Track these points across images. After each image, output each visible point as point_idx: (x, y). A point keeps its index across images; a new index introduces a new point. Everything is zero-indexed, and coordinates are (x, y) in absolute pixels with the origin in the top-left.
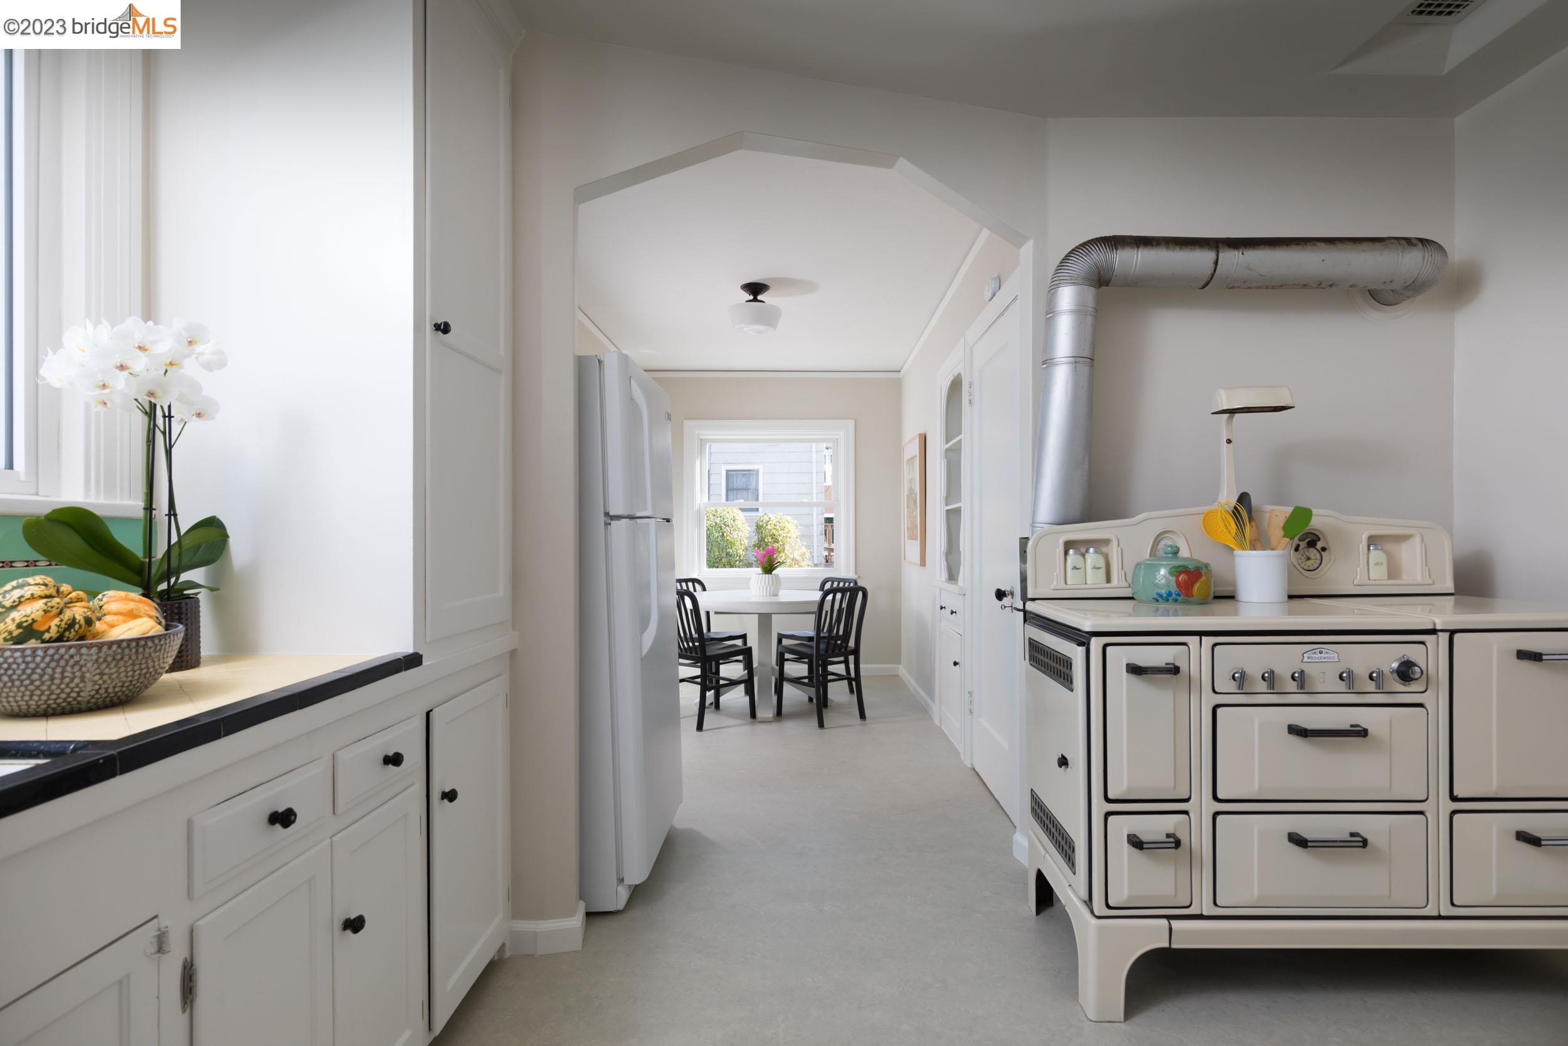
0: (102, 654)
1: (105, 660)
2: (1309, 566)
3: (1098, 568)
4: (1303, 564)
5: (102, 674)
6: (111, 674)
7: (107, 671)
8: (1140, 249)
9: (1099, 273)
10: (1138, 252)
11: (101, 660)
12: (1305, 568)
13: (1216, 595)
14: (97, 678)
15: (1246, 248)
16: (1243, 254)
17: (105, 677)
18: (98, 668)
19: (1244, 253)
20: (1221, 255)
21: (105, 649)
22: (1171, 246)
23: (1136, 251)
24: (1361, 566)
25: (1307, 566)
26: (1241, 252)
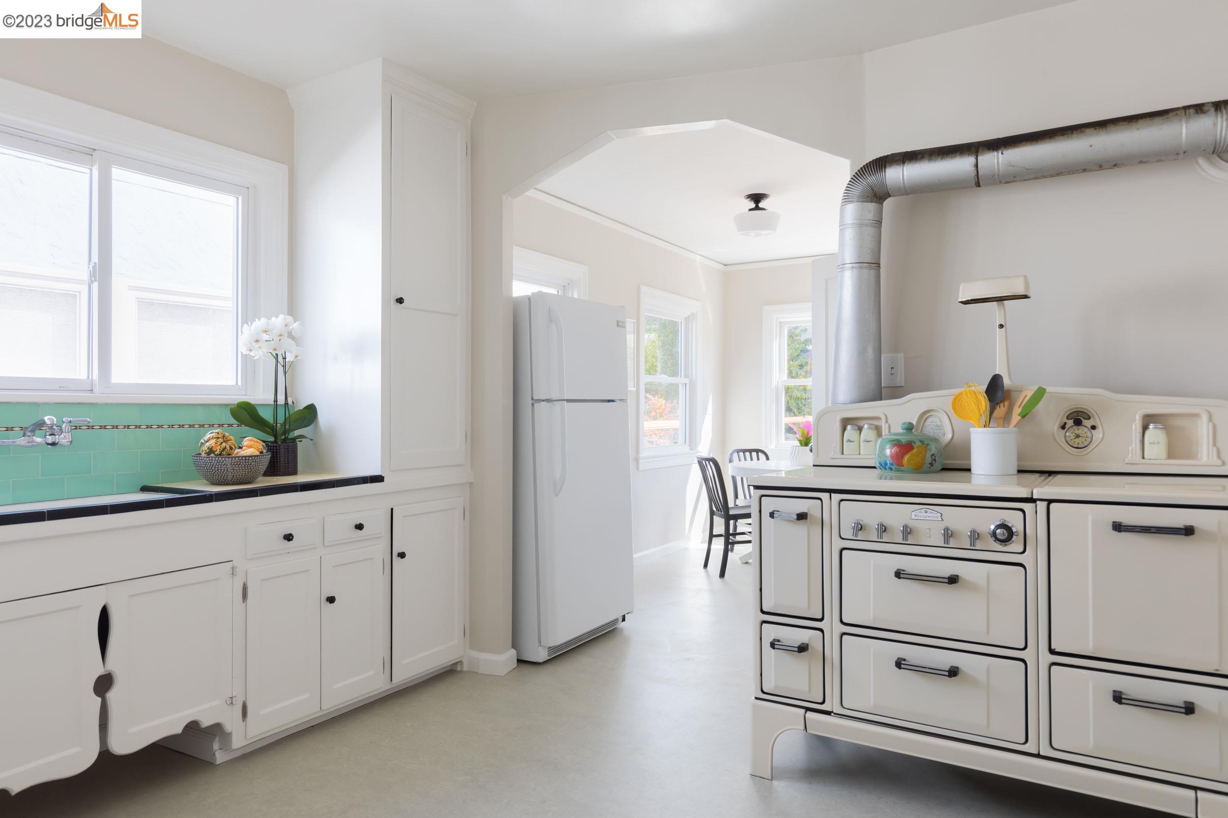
0: (233, 461)
1: (234, 464)
2: (1078, 443)
3: (868, 441)
4: (1073, 441)
5: (233, 469)
6: (237, 470)
7: (235, 468)
8: (906, 165)
9: (872, 189)
10: (903, 167)
11: (233, 464)
12: (1075, 446)
13: (944, 467)
14: (232, 471)
15: (1006, 147)
16: (1002, 153)
17: (235, 471)
18: (232, 467)
19: (1004, 152)
20: (980, 158)
21: (233, 459)
22: (933, 157)
23: (901, 166)
24: (1134, 446)
25: (1076, 443)
26: (1000, 152)
